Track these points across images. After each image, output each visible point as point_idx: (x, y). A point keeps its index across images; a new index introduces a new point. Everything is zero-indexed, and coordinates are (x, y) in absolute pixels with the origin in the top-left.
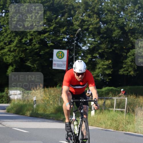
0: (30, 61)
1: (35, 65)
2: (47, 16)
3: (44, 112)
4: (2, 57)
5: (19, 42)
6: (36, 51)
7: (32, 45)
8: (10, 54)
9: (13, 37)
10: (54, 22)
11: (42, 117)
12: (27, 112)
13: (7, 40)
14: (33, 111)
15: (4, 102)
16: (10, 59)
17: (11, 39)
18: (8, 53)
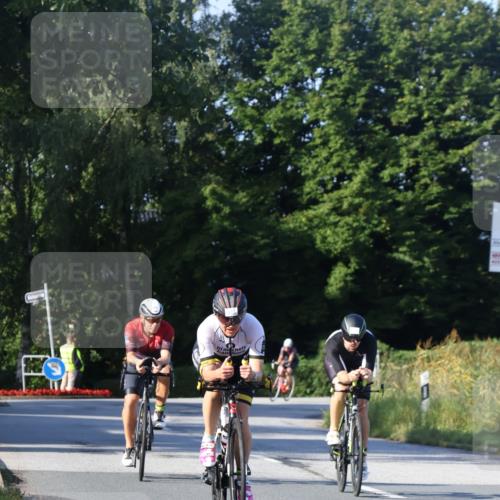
0: (409, 246)
1: (426, 259)
2: (473, 82)
3: (458, 427)
4: (309, 232)
5: (372, 180)
6: (428, 208)
7: (417, 186)
8: (339, 221)
9: (351, 162)
10: (496, 104)
11: (451, 444)
12: (397, 426)
13: (328, 172)
14: (418, 422)
15: (315, 389)
16: (337, 239)
17: (343, 168)
18: (333, 218)
